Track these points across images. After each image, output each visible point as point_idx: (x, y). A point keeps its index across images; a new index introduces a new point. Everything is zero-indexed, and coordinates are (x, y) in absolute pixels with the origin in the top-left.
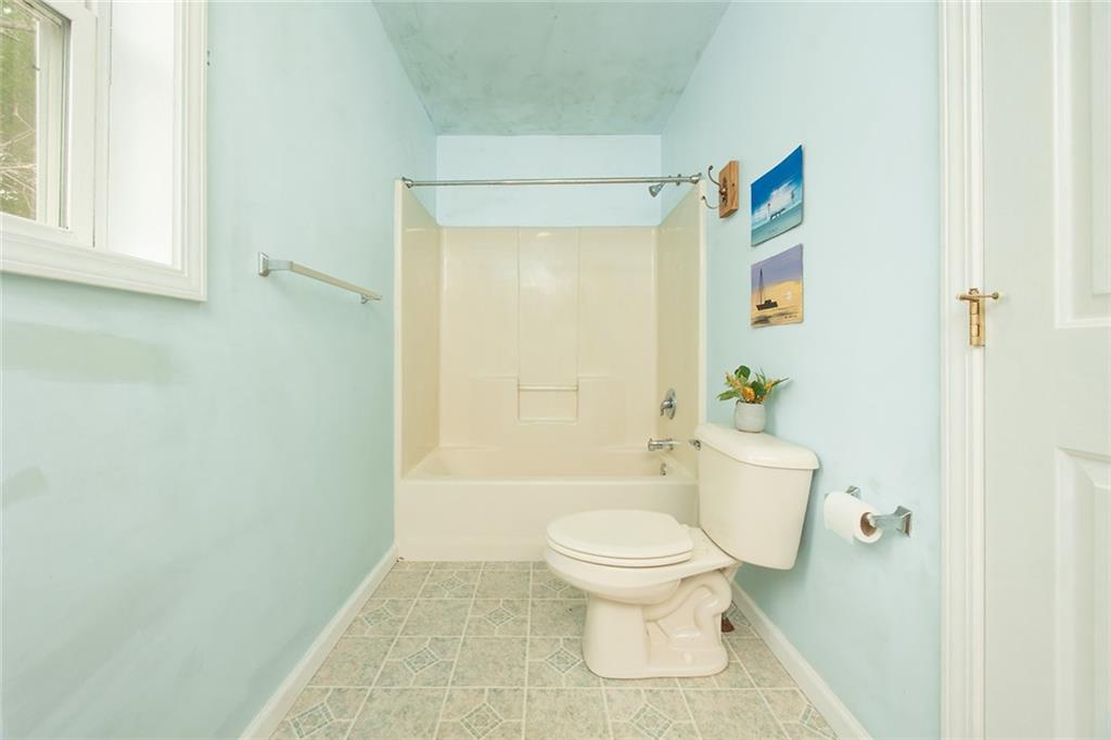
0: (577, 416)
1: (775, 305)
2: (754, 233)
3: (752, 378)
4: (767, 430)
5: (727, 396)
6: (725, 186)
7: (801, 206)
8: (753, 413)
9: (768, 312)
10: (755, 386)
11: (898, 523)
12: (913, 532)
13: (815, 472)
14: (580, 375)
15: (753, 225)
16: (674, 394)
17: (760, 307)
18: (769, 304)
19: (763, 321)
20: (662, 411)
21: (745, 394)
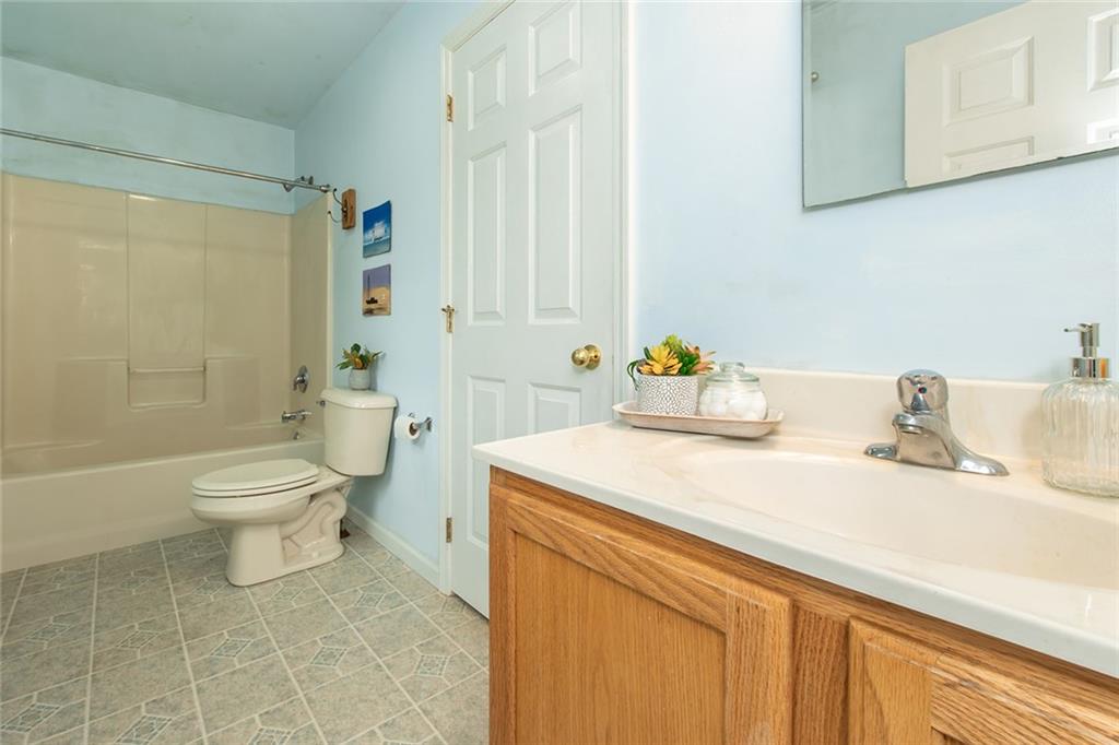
0: (204, 397)
1: (376, 302)
2: (365, 247)
3: (362, 352)
4: (371, 387)
5: (344, 366)
6: (346, 206)
7: (390, 239)
8: (360, 377)
9: (373, 306)
10: (361, 357)
11: (425, 426)
12: (433, 429)
13: (395, 408)
14: (207, 356)
15: (365, 242)
16: (306, 370)
17: (368, 302)
18: (373, 301)
19: (369, 312)
20: (295, 385)
21: (356, 363)
